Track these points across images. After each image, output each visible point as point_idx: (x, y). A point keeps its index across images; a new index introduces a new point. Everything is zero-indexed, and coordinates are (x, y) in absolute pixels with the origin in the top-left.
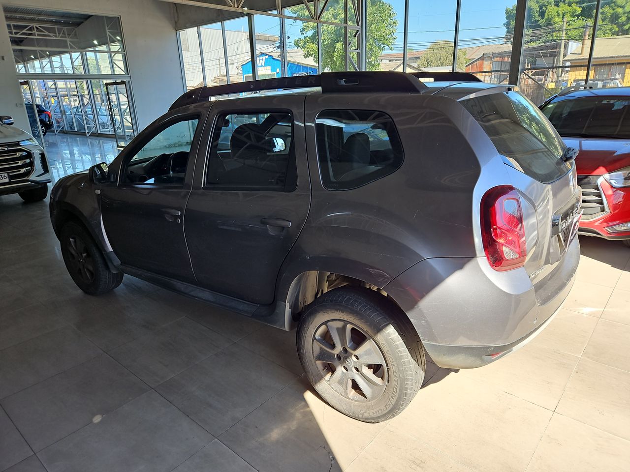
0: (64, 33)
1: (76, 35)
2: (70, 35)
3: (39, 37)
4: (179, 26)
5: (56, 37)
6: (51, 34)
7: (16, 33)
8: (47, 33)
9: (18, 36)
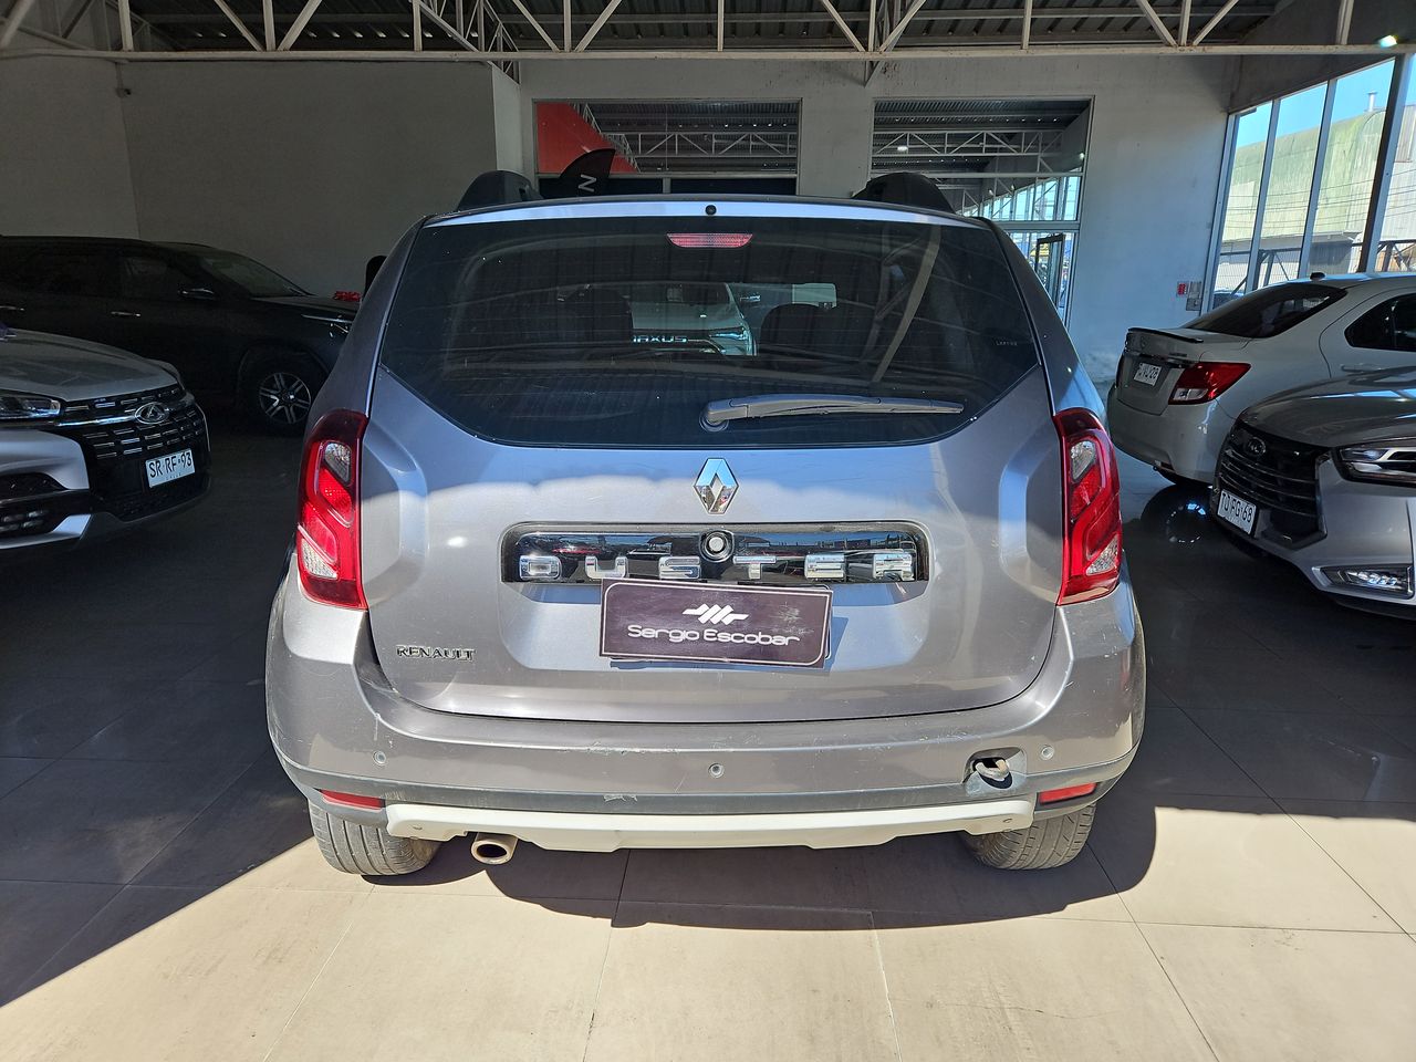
0: (1036, 144)
1: (1059, 144)
2: (1046, 145)
3: (987, 154)
4: (1237, 102)
5: (1018, 150)
6: (1010, 147)
7: (949, 150)
8: (1004, 145)
9: (951, 155)
